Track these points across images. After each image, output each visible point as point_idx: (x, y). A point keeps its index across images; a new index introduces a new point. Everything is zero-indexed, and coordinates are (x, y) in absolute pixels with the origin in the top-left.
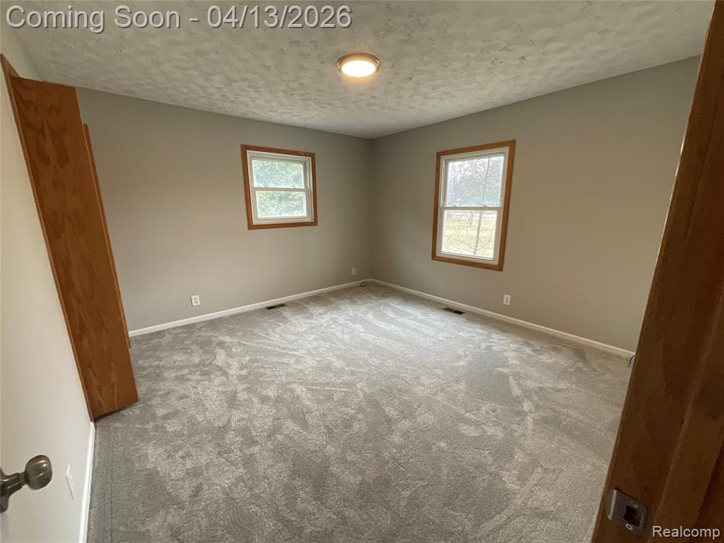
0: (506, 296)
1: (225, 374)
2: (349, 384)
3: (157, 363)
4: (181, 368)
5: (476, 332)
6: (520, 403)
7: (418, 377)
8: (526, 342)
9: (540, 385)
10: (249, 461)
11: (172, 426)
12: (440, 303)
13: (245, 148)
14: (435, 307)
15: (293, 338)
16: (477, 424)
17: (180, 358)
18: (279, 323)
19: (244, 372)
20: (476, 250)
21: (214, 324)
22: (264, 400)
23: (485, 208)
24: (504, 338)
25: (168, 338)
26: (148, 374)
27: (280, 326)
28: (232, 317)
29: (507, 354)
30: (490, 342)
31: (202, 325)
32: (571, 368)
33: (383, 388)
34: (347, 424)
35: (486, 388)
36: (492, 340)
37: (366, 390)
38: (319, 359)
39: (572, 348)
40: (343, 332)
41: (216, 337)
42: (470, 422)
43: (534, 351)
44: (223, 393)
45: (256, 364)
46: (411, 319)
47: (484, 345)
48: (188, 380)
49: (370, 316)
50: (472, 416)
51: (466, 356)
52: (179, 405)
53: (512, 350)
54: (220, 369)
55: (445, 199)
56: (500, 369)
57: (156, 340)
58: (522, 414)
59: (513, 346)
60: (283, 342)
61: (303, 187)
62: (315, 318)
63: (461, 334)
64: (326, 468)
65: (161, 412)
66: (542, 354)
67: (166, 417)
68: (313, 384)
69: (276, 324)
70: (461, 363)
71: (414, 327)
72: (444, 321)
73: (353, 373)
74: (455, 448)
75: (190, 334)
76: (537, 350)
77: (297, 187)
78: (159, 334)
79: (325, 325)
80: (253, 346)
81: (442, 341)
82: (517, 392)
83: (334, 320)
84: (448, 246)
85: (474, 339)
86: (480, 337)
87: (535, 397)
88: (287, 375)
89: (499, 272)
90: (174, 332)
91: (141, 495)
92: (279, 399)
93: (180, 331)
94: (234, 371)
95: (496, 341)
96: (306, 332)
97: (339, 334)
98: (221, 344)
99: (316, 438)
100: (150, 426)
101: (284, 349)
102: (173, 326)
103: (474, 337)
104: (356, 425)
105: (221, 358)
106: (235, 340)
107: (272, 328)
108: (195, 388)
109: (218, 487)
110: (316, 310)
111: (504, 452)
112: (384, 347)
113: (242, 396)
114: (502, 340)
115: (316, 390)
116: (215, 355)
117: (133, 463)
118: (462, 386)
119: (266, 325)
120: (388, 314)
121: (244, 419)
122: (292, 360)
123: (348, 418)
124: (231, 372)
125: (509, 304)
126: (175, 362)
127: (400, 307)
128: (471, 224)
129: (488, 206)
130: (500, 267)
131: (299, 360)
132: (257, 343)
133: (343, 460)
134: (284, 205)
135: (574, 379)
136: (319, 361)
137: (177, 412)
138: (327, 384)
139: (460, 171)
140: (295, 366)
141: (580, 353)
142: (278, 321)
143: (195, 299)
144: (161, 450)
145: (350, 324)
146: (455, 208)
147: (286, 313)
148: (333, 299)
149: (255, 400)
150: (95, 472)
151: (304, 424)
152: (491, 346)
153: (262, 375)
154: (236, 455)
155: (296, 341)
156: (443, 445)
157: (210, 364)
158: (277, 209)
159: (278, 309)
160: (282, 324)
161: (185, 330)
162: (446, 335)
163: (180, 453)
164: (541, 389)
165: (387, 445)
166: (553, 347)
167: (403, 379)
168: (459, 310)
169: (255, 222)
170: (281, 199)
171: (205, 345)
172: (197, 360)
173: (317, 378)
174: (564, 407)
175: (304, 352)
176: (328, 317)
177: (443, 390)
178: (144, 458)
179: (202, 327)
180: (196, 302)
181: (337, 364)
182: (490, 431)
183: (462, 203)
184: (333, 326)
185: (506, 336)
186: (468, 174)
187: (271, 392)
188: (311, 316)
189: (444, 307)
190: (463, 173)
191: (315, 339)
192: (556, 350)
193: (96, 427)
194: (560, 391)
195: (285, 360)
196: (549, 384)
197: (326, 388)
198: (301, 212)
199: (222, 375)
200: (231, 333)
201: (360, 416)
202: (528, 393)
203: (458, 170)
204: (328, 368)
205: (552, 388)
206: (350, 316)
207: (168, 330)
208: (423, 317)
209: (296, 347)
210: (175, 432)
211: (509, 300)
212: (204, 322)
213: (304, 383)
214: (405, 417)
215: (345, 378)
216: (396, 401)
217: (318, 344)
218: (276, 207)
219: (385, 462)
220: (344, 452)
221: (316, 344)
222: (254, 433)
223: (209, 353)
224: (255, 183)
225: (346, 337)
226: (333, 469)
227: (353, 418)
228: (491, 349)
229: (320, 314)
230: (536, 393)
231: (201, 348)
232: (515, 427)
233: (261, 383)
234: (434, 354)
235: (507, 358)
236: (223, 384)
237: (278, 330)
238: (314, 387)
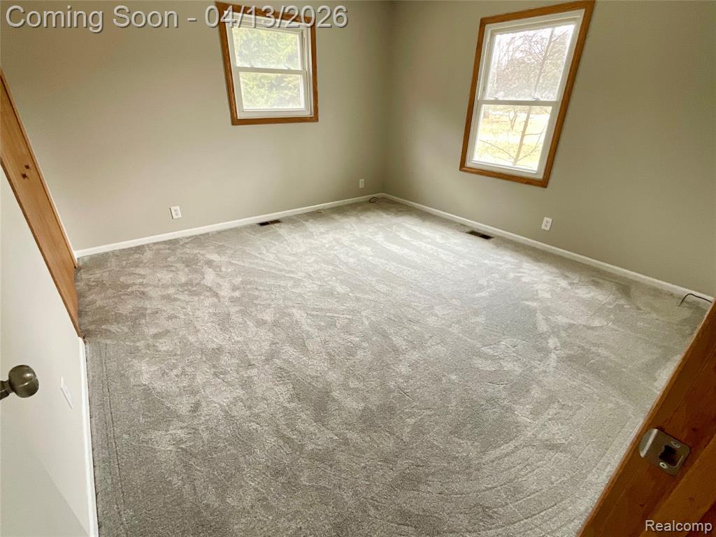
0: (546, 219)
1: (216, 295)
2: (353, 311)
3: (141, 280)
4: (165, 286)
5: (505, 260)
6: (546, 339)
7: (432, 307)
8: (563, 274)
9: (572, 322)
10: (246, 384)
11: (164, 346)
12: (464, 225)
14: (458, 230)
15: (291, 259)
16: (493, 358)
17: (166, 277)
18: (273, 242)
19: (237, 294)
20: (516, 160)
21: (198, 240)
22: (261, 323)
23: (537, 103)
24: (536, 268)
25: (148, 254)
26: (133, 292)
27: (275, 245)
28: (219, 233)
29: (537, 287)
30: (519, 272)
31: (187, 241)
32: (610, 304)
33: (391, 316)
34: (351, 352)
35: (509, 322)
36: (522, 270)
37: (373, 318)
38: (319, 283)
39: (616, 283)
40: (347, 254)
41: (203, 255)
42: (486, 357)
43: (571, 284)
44: (215, 314)
45: (249, 286)
46: (428, 243)
47: (512, 275)
48: (176, 300)
49: (380, 238)
50: (489, 350)
51: (488, 286)
52: (169, 325)
53: (544, 282)
54: (210, 289)
55: (484, 89)
56: (527, 303)
57: (137, 256)
58: (546, 352)
59: (546, 278)
60: (278, 262)
61: (300, 68)
62: (315, 237)
63: (486, 261)
64: (328, 393)
65: (153, 331)
66: (578, 289)
67: (155, 336)
68: (314, 309)
69: (271, 243)
70: (483, 294)
71: (431, 252)
72: (468, 246)
73: (358, 299)
74: (467, 381)
75: (173, 250)
76: (574, 284)
77: (293, 69)
78: (139, 249)
79: (327, 246)
80: (244, 266)
81: (462, 268)
82: (543, 327)
83: (337, 241)
84: (482, 155)
85: (500, 268)
86: (508, 266)
87: (563, 334)
88: (285, 298)
89: (541, 189)
90: (157, 247)
91: (139, 408)
92: (276, 324)
93: (162, 246)
94: (225, 292)
95: (526, 271)
96: (305, 253)
97: (342, 257)
98: (209, 263)
99: (316, 366)
100: (141, 344)
101: (281, 270)
102: (154, 241)
103: (501, 266)
104: (360, 354)
105: (210, 277)
106: (224, 259)
107: (265, 246)
108: (183, 308)
109: (216, 405)
110: (315, 228)
111: (519, 388)
112: (395, 273)
113: (236, 318)
114: (534, 270)
115: (317, 315)
116: (203, 274)
117: (128, 378)
118: (481, 319)
119: (258, 243)
120: (402, 236)
121: (239, 342)
122: (290, 284)
123: (352, 345)
124: (222, 293)
125: (548, 229)
126: (159, 280)
127: (416, 229)
128: (512, 127)
129: (542, 100)
130: (543, 183)
131: (297, 283)
132: (250, 263)
133: (345, 386)
134: (275, 95)
135: (612, 316)
136: (320, 286)
137: (167, 332)
138: (329, 310)
139: (508, 51)
140: (294, 290)
141: (625, 288)
142: (272, 239)
143: (176, 211)
144: (154, 368)
145: (356, 246)
146: (497, 102)
147: (282, 230)
148: (337, 217)
149: (250, 324)
150: (91, 385)
151: (303, 348)
152: (520, 277)
153: (256, 298)
154: (232, 377)
155: (294, 262)
156: (453, 377)
157: (198, 284)
158: (267, 101)
159: (272, 226)
160: (277, 243)
161: (168, 246)
162: (467, 262)
163: (175, 372)
164: (571, 326)
165: (393, 374)
166: (593, 281)
167: (414, 309)
168: (486, 234)
169: (240, 116)
170: (271, 87)
171: (190, 263)
172: (183, 279)
173: (317, 303)
174: (595, 345)
175: (304, 274)
176: (330, 237)
177: (458, 322)
178: (137, 374)
179: (186, 243)
180: (177, 214)
181: (341, 289)
182: (508, 366)
183: (505, 95)
184: (336, 248)
185: (540, 267)
186: (518, 55)
187: (268, 316)
188: (311, 235)
189: (468, 230)
190: (511, 54)
191: (316, 262)
192: (596, 284)
193: (85, 342)
194: (593, 328)
195: (282, 283)
196: (582, 321)
197: (328, 314)
198: (298, 103)
199: (212, 296)
200: (220, 250)
201: (365, 345)
202: (555, 330)
203: (505, 49)
204: (330, 293)
205: (584, 326)
206: (357, 237)
207: (148, 245)
208: (442, 241)
209: (294, 269)
210: (168, 351)
211: (549, 225)
212: (187, 238)
213: (302, 307)
214: (414, 348)
215: (351, 305)
216: (405, 332)
217: (319, 267)
218: (265, 97)
219: (391, 391)
220: (347, 378)
221: (316, 267)
222: (250, 357)
223: (196, 272)
224: (238, 62)
225: (352, 260)
226: (335, 394)
227: (357, 347)
228: (520, 280)
229: (321, 233)
230: (566, 330)
231: (187, 266)
232: (536, 363)
233: (256, 305)
234: (453, 283)
235: (537, 291)
236: (214, 306)
237: (273, 250)
238: (315, 313)
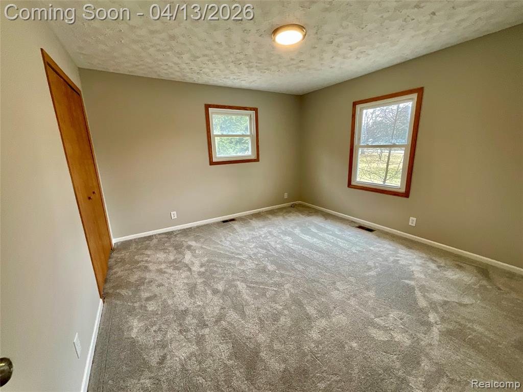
0: (411, 218)
1: (190, 270)
2: (278, 284)
3: (147, 258)
4: (160, 263)
5: (385, 247)
6: (427, 313)
7: (334, 283)
8: (431, 259)
9: (445, 299)
10: (200, 340)
11: (152, 307)
12: (354, 222)
13: (207, 107)
14: (350, 225)
15: (239, 245)
16: (386, 329)
17: (161, 256)
18: (230, 233)
19: (203, 269)
20: (384, 182)
21: (185, 232)
22: (215, 292)
23: (394, 146)
24: (409, 254)
25: (155, 241)
26: (140, 267)
27: (230, 235)
28: (198, 227)
29: (413, 268)
30: (396, 257)
31: (178, 232)
32: (475, 284)
33: (305, 290)
34: (276, 318)
35: (394, 297)
36: (398, 255)
37: (292, 291)
38: (257, 263)
39: (476, 267)
40: (276, 242)
41: (186, 242)
42: (379, 327)
43: (439, 267)
44: (187, 284)
45: (211, 264)
46: (330, 234)
47: (392, 259)
48: (165, 272)
49: (297, 231)
50: (381, 322)
51: (376, 267)
52: (156, 290)
53: (417, 265)
54: (186, 266)
55: (359, 139)
56: (407, 281)
57: (147, 242)
58: (429, 325)
59: (418, 261)
60: (232, 247)
61: (249, 133)
62: (256, 230)
63: (371, 248)
64: (257, 353)
65: (147, 295)
66: (445, 271)
67: (148, 299)
68: (251, 283)
69: (228, 234)
70: (372, 273)
71: (332, 241)
72: (357, 237)
73: (282, 276)
74: (366, 350)
75: (169, 238)
76: (441, 267)
77: (245, 134)
78: (150, 238)
79: (263, 236)
80: (210, 250)
81: (355, 253)
82: (423, 303)
83: (270, 233)
84: (361, 178)
85: (382, 253)
86: (388, 252)
87: (440, 310)
88: (233, 273)
89: (406, 198)
90: (161, 236)
91: (125, 358)
92: (225, 293)
93: (163, 236)
94: (196, 268)
95: (402, 256)
96: (249, 241)
97: (273, 243)
98: (189, 247)
99: (250, 328)
100: (137, 305)
101: (233, 253)
102: (159, 233)
103: (383, 251)
104: (282, 319)
105: (188, 257)
106: (199, 245)
107: (225, 237)
108: (168, 279)
109: (177, 358)
110: (255, 223)
111: (411, 358)
112: (307, 256)
113: (200, 288)
114: (408, 255)
115: (254, 287)
116: (184, 255)
117: (123, 332)
118: (372, 294)
119: (221, 234)
120: (312, 230)
121: (200, 306)
122: (237, 263)
123: (277, 313)
124: (194, 269)
125: (414, 225)
126: (157, 259)
127: (321, 224)
128: (380, 158)
129: (397, 144)
130: (406, 194)
131: (242, 262)
132: (214, 248)
133: (270, 348)
134: (238, 147)
135: (478, 295)
136: (257, 265)
137: (155, 296)
138: (262, 283)
139: (372, 117)
140: (239, 268)
141: (484, 271)
142: (229, 232)
143: (174, 214)
144: (142, 324)
145: (282, 236)
146: (368, 146)
147: (235, 225)
148: (270, 216)
149: (209, 292)
150: (100, 335)
151: (243, 314)
152: (398, 260)
153: (215, 272)
154: (192, 334)
155: (241, 247)
156: (354, 345)
157: (180, 262)
158: (234, 150)
159: (230, 223)
160: (232, 234)
161: (167, 236)
162: (358, 248)
163: (154, 328)
164: (446, 303)
165: (306, 339)
166: (457, 265)
167: (322, 284)
168: (369, 228)
169: (214, 160)
170: (237, 142)
171: (178, 248)
172: (172, 258)
173: (254, 278)
174: (470, 321)
175: (246, 256)
176: (265, 230)
177: (355, 295)
178: (130, 329)
179: (177, 234)
180: (174, 217)
181: (271, 267)
182: (398, 337)
183: (373, 142)
184: (269, 237)
185: (412, 252)
186: (379, 119)
187: (220, 287)
188: (253, 229)
189: (357, 226)
190: (374, 118)
191: (255, 247)
192: (460, 267)
193: (104, 302)
194: (465, 305)
195: (232, 262)
196: (454, 298)
197: (261, 286)
198: (248, 152)
199: (188, 270)
200: (197, 239)
201: (286, 312)
202: (433, 306)
203: (370, 116)
204: (264, 270)
205: (456, 302)
206: (282, 230)
207: (155, 235)
208: (340, 233)
209: (240, 252)
210: (152, 311)
211: (415, 222)
212: (179, 231)
213: (244, 280)
214: (322, 317)
215: (276, 279)
216: (315, 302)
217: (257, 251)
218: (233, 148)
219: (305, 355)
220: (272, 341)
221: (255, 251)
222: (206, 318)
223: (180, 253)
225: (278, 246)
226: (263, 354)
227: (281, 313)
228: (398, 263)
229: (260, 228)
230: (442, 306)
231: (176, 249)
232: (421, 335)
233: (214, 278)
234: (349, 264)
235: (413, 272)
236: (188, 278)
237: (229, 239)
238: (252, 285)
